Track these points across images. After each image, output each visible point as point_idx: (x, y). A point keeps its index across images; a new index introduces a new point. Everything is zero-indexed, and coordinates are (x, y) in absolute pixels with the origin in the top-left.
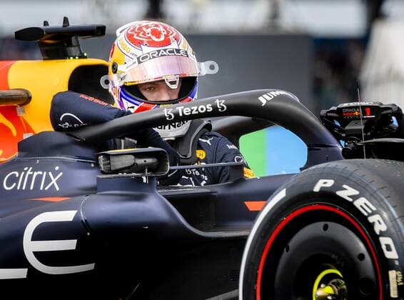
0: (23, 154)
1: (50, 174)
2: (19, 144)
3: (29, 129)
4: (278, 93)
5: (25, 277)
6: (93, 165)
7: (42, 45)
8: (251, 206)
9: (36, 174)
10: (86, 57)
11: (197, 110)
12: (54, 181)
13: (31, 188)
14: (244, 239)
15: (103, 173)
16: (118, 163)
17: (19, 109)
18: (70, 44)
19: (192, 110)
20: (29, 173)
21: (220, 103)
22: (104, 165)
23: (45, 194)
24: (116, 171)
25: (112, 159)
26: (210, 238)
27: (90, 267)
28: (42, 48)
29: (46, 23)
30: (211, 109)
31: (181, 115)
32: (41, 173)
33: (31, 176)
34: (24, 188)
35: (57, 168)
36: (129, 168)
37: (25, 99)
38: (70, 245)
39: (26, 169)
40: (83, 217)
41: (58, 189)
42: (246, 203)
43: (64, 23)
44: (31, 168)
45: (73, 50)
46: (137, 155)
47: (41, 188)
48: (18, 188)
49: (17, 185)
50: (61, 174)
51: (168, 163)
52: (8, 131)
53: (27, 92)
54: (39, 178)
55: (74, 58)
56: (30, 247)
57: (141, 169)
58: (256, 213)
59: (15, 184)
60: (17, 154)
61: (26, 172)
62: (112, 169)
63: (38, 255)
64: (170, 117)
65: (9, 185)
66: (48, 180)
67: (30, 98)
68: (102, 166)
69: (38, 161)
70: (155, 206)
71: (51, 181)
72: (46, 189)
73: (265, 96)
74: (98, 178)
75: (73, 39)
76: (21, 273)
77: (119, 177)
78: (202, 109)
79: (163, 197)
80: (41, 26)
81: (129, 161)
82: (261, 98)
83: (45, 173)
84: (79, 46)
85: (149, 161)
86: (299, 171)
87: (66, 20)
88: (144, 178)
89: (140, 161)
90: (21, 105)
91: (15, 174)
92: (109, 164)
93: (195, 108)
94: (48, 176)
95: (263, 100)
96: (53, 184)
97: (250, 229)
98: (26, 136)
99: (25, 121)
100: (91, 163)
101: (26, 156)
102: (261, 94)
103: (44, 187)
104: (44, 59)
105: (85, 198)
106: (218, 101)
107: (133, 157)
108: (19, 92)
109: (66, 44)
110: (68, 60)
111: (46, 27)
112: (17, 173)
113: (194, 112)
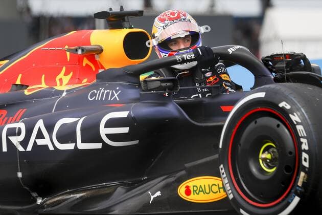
0: (98, 80)
1: (114, 91)
2: (97, 75)
3: (102, 67)
4: (238, 47)
5: (101, 148)
6: (137, 87)
7: (108, 21)
8: (224, 108)
9: (106, 91)
10: (133, 28)
12: (116, 95)
13: (104, 99)
14: (222, 127)
15: (143, 91)
16: (152, 85)
17: (96, 56)
18: (124, 20)
19: (191, 57)
20: (102, 91)
23: (111, 102)
26: (202, 126)
27: (137, 142)
28: (109, 23)
29: (111, 9)
31: (185, 59)
32: (109, 91)
33: (103, 93)
34: (99, 99)
35: (118, 88)
36: (157, 88)
37: (100, 51)
38: (125, 130)
39: (101, 89)
40: (132, 115)
41: (118, 99)
42: (221, 107)
44: (103, 88)
45: (126, 24)
46: (162, 81)
47: (109, 99)
48: (96, 99)
49: (96, 98)
50: (120, 91)
53: (101, 47)
54: (108, 93)
55: (126, 28)
56: (104, 131)
57: (164, 89)
58: (228, 113)
59: (94, 97)
60: (95, 81)
62: (149, 88)
63: (108, 136)
64: (180, 60)
66: (113, 95)
67: (102, 50)
68: (143, 87)
69: (107, 85)
70: (172, 109)
72: (112, 99)
73: (231, 48)
74: (141, 94)
75: (126, 18)
76: (98, 146)
77: (152, 93)
79: (176, 104)
80: (108, 11)
81: (158, 84)
82: (229, 50)
83: (111, 91)
84: (129, 22)
85: (168, 84)
86: (250, 90)
87: (122, 8)
88: (167, 94)
89: (164, 84)
90: (97, 54)
92: (147, 86)
94: (113, 93)
95: (230, 51)
96: (116, 97)
97: (225, 121)
98: (100, 71)
99: (100, 63)
100: (136, 85)
101: (101, 82)
102: (229, 48)
103: (111, 99)
104: (110, 29)
105: (134, 104)
107: (159, 82)
108: (96, 47)
109: (122, 21)
110: (123, 30)
111: (111, 11)
112: (96, 91)
113: (192, 58)
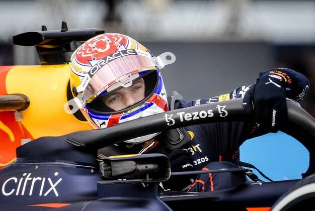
0: (22, 159)
1: (49, 179)
2: (17, 149)
3: (27, 135)
6: (92, 171)
7: (39, 50)
9: (35, 180)
11: (198, 116)
12: (53, 187)
13: (30, 194)
15: (104, 179)
16: (120, 169)
17: (17, 114)
19: (193, 116)
20: (28, 178)
21: (221, 108)
22: (105, 170)
23: (44, 200)
24: (117, 177)
25: (113, 164)
28: (41, 53)
29: (44, 28)
30: (212, 115)
32: (40, 179)
34: (23, 194)
35: (56, 174)
36: (129, 174)
37: (23, 104)
39: (25, 175)
41: (57, 195)
42: (247, 209)
43: (62, 28)
44: (30, 174)
47: (41, 194)
48: (17, 194)
49: (15, 191)
50: (61, 179)
51: (170, 169)
52: (6, 136)
53: (26, 98)
54: (38, 183)
57: (142, 175)
59: (13, 190)
60: (15, 159)
61: (25, 177)
62: (114, 174)
64: (171, 122)
65: (7, 191)
66: (47, 186)
67: (28, 103)
68: (103, 172)
69: (37, 167)
71: (51, 187)
72: (45, 195)
74: (98, 184)
75: (72, 44)
77: (120, 183)
78: (203, 115)
79: (164, 203)
80: (40, 31)
81: (130, 166)
83: (44, 179)
85: (151, 166)
86: (301, 177)
87: (64, 25)
89: (142, 167)
90: (19, 111)
91: (14, 180)
92: (110, 170)
93: (196, 114)
94: (47, 182)
96: (52, 190)
98: (24, 142)
99: (23, 126)
100: (91, 169)
101: (25, 162)
103: (44, 193)
104: (42, 64)
105: (86, 204)
106: (219, 107)
107: (134, 163)
108: (17, 98)
109: (64, 49)
111: (45, 32)
112: (16, 180)
113: (195, 118)
